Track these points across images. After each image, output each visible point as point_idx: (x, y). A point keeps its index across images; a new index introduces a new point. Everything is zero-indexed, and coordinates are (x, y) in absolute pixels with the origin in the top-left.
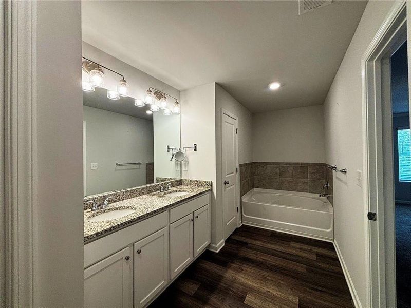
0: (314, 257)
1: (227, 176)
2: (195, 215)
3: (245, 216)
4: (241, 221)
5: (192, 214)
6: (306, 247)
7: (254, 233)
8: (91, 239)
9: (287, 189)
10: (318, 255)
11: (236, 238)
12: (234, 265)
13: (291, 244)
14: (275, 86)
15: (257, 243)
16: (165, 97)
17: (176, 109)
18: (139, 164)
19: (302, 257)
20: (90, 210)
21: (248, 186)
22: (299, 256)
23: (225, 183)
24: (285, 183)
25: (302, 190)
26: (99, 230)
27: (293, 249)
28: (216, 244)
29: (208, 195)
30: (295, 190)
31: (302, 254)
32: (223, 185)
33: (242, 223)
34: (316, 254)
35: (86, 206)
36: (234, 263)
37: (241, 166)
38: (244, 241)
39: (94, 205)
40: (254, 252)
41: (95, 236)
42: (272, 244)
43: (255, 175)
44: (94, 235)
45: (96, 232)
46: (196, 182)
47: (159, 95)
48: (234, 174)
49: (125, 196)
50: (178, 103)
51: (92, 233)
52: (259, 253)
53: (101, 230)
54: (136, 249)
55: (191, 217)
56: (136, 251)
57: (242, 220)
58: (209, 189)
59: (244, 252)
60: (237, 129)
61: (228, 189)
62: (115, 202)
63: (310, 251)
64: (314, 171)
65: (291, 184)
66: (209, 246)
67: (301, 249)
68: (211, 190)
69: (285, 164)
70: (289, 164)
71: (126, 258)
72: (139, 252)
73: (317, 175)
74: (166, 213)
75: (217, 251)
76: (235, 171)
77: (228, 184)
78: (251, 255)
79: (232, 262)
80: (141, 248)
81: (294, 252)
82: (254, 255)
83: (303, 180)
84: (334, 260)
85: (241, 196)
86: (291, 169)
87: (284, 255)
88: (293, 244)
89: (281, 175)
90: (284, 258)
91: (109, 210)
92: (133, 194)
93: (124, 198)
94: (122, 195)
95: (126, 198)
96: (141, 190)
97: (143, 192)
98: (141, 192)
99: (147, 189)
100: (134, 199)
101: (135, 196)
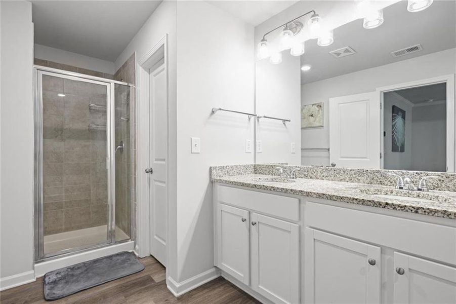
92: (338, 176)
93: (324, 178)
94: (321, 172)
95: (327, 178)
96: (353, 172)
97: (359, 178)
98: (354, 176)
99: (369, 174)
100: (340, 183)
101: (342, 180)
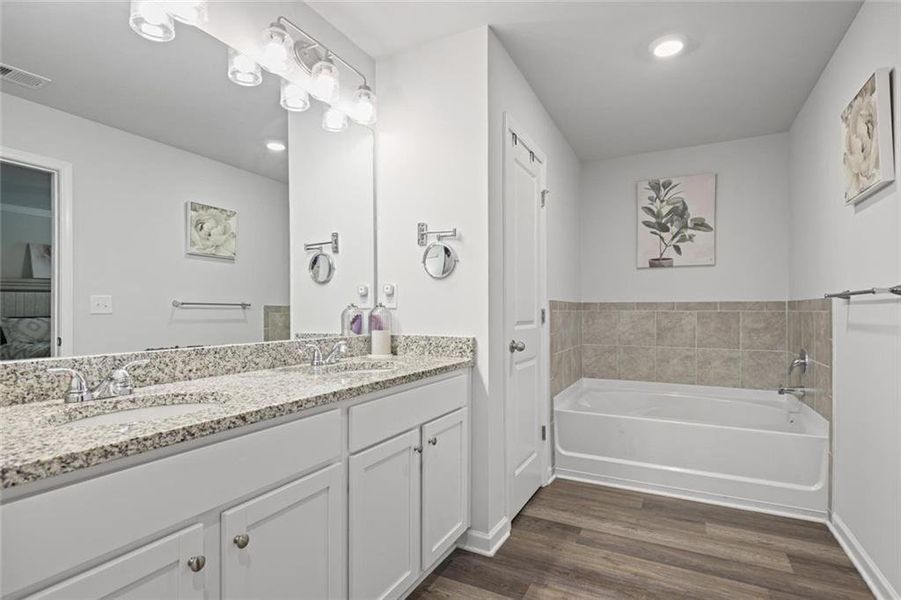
0: (785, 565)
1: (517, 328)
2: (428, 436)
3: (563, 452)
4: (550, 469)
5: (417, 430)
6: (752, 536)
7: (594, 500)
8: (37, 477)
9: (680, 378)
10: (792, 557)
11: (542, 513)
12: (547, 592)
13: (708, 530)
14: (668, 48)
15: (605, 526)
16: (331, 61)
17: (363, 110)
18: (244, 306)
19: (747, 565)
20: (62, 401)
21: (570, 369)
22: (738, 562)
23: (513, 349)
24: (675, 361)
25: (722, 381)
26: (76, 449)
27: (716, 542)
28: (487, 531)
29: (463, 377)
30: (701, 381)
31: (746, 556)
32: (509, 352)
33: (553, 471)
34: (789, 556)
35: (46, 386)
36: (546, 586)
37: (553, 305)
38: (567, 522)
39: (75, 383)
40: (603, 552)
41: (56, 467)
42: (652, 530)
43: (587, 341)
44: (50, 462)
45: (62, 452)
46: (423, 343)
47: (309, 55)
48: (534, 326)
49: (194, 365)
50: (368, 88)
51: (45, 458)
52: (616, 556)
53: (86, 449)
54: (233, 530)
55: (413, 439)
56: (229, 538)
57: (553, 465)
58: (466, 359)
59: (571, 554)
60: (543, 193)
61: (518, 367)
62: (156, 382)
63: (766, 547)
64: (756, 326)
65: (689, 364)
66: (464, 537)
67: (742, 542)
68: (473, 366)
69: (673, 305)
70: (686, 306)
71: (190, 564)
72: (242, 544)
73: (767, 338)
74: (336, 414)
75: (491, 553)
76: (537, 317)
77: (521, 349)
78: (595, 560)
79: (541, 584)
80: (249, 528)
81: (721, 550)
82: (604, 561)
83: (725, 351)
84: (846, 572)
85: (554, 393)
86: (690, 320)
87: (696, 561)
88: (712, 529)
89: (660, 337)
90: (696, 568)
91: (133, 401)
92: (222, 363)
93: (191, 374)
94: (184, 362)
95: (199, 373)
96: (248, 351)
97: (257, 361)
98: (250, 358)
99: (271, 351)
100: (226, 377)
101: (229, 370)
